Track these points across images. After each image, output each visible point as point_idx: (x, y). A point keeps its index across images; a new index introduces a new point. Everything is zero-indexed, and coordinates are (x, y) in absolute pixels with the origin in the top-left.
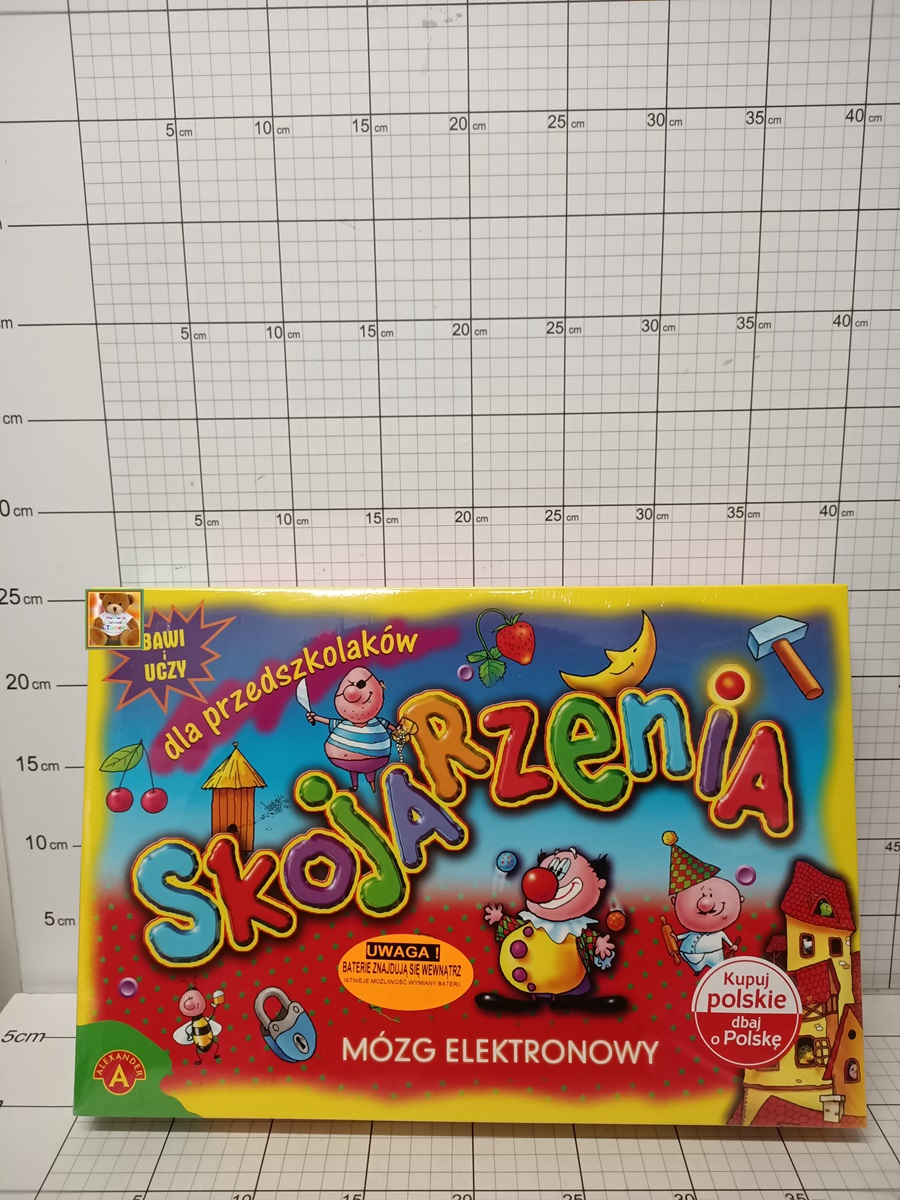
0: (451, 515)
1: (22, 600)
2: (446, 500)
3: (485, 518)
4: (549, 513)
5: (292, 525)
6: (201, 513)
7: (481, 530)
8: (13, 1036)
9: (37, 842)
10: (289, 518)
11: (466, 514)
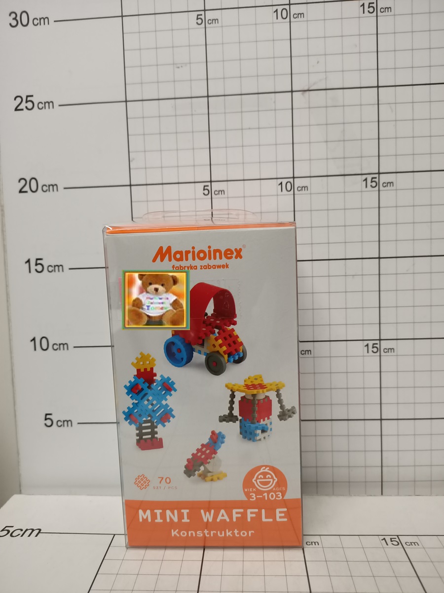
1: (36, 105)
5: (288, 19)
6: (203, 13)
8: (9, 531)
9: (41, 343)
10: (286, 12)
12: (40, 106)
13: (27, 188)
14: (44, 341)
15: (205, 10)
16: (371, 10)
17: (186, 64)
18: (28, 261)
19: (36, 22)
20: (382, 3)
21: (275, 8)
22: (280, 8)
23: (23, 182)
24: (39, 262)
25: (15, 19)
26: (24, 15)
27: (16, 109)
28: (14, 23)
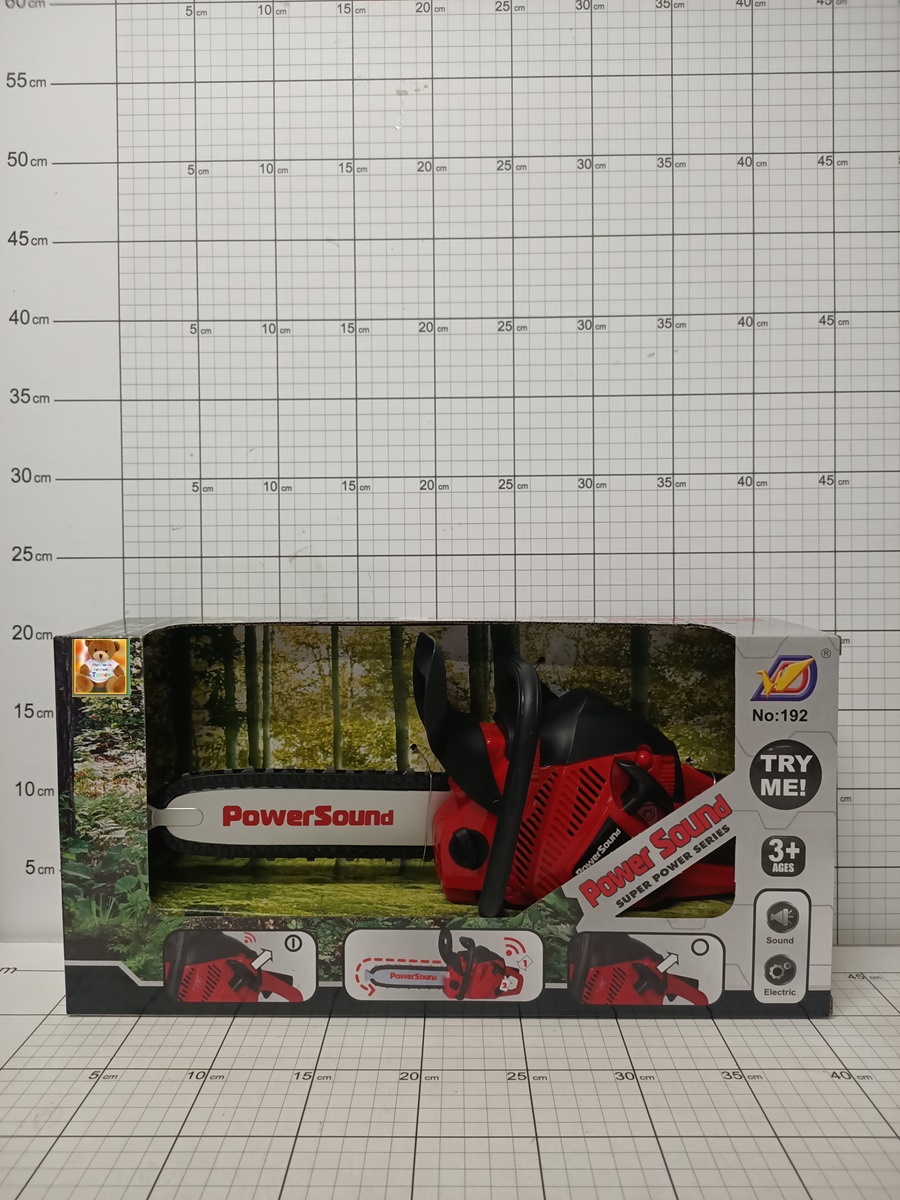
0: (416, 483)
1: (34, 557)
2: (412, 470)
3: (446, 486)
4: (502, 482)
5: (277, 491)
6: (199, 481)
7: (443, 497)
9: (26, 788)
10: (275, 485)
11: (430, 483)
12: (39, 557)
13: (21, 635)
14: (30, 785)
15: (200, 479)
16: (352, 487)
17: (181, 526)
18: (19, 706)
19: (38, 479)
20: (362, 482)
21: (265, 481)
22: (270, 481)
23: (17, 629)
24: (29, 707)
25: (17, 475)
26: (26, 471)
27: (14, 559)
28: (16, 478)
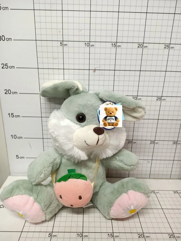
0: (137, 45)
1: (9, 67)
2: (136, 40)
3: (147, 47)
4: (166, 46)
5: (89, 46)
6: (62, 42)
7: (145, 50)
9: (14, 137)
10: (88, 44)
11: (141, 45)
13: (7, 93)
16: (115, 46)
17: (57, 58)
18: (9, 114)
19: (7, 40)
20: (118, 44)
21: (85, 42)
24: (12, 114)
26: (3, 37)
27: (2, 68)
